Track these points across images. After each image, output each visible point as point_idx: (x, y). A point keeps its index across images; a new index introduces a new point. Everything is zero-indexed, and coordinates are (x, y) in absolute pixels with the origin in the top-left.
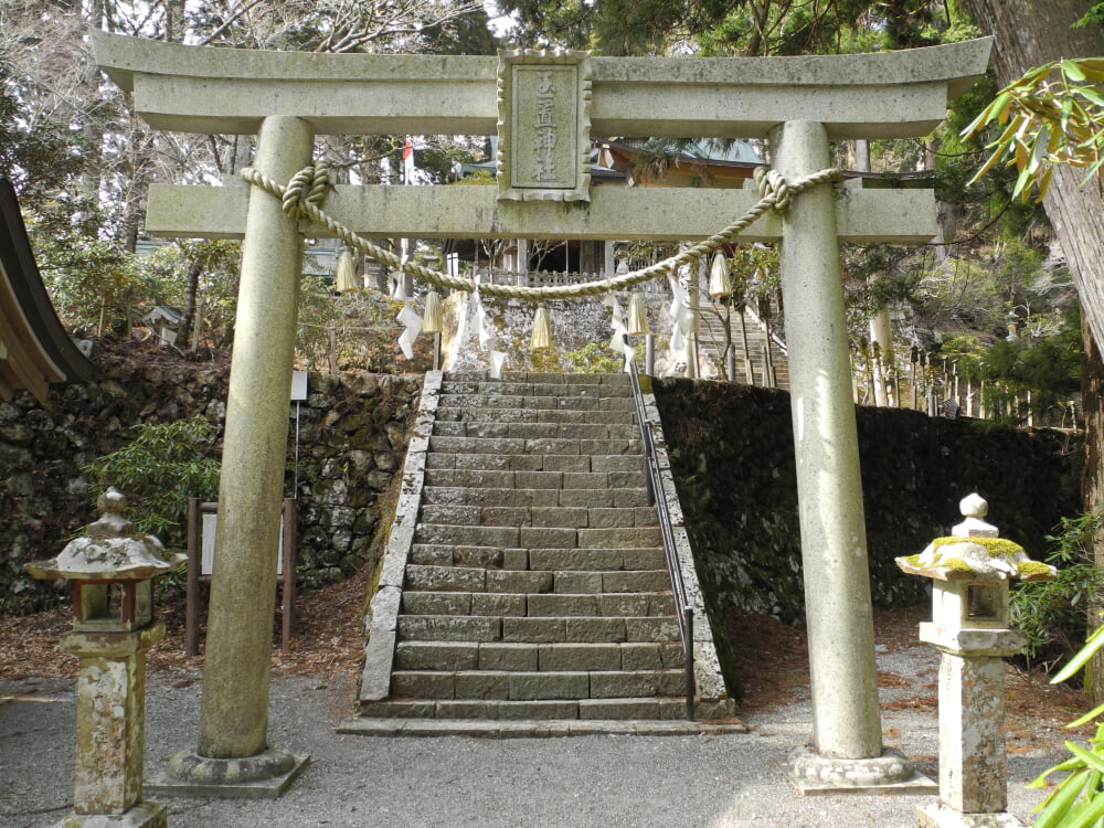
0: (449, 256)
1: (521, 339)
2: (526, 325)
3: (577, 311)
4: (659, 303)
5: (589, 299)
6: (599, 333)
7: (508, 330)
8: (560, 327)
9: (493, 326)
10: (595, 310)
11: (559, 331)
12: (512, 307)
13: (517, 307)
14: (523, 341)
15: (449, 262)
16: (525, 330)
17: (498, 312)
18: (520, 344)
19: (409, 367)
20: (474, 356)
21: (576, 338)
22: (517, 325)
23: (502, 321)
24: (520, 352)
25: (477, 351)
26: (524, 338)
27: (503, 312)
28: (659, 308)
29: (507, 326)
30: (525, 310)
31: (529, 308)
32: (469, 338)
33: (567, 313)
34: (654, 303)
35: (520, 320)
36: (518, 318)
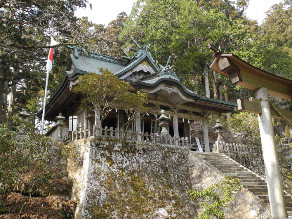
1: (123, 171)
2: (124, 163)
3: (150, 155)
4: (187, 152)
5: (156, 149)
6: (162, 168)
7: (115, 166)
8: (142, 164)
9: (106, 163)
10: (158, 155)
11: (142, 167)
12: (116, 151)
13: (118, 151)
14: (124, 173)
16: (124, 166)
17: (108, 154)
18: (123, 175)
19: (52, 190)
20: (97, 183)
21: (152, 171)
22: (119, 163)
23: (111, 160)
24: (124, 181)
25: (99, 180)
26: (124, 171)
27: (111, 154)
28: (187, 155)
29: (114, 163)
30: (123, 153)
31: (125, 152)
32: (93, 170)
33: (145, 156)
34: (185, 152)
35: (120, 159)
36: (119, 158)
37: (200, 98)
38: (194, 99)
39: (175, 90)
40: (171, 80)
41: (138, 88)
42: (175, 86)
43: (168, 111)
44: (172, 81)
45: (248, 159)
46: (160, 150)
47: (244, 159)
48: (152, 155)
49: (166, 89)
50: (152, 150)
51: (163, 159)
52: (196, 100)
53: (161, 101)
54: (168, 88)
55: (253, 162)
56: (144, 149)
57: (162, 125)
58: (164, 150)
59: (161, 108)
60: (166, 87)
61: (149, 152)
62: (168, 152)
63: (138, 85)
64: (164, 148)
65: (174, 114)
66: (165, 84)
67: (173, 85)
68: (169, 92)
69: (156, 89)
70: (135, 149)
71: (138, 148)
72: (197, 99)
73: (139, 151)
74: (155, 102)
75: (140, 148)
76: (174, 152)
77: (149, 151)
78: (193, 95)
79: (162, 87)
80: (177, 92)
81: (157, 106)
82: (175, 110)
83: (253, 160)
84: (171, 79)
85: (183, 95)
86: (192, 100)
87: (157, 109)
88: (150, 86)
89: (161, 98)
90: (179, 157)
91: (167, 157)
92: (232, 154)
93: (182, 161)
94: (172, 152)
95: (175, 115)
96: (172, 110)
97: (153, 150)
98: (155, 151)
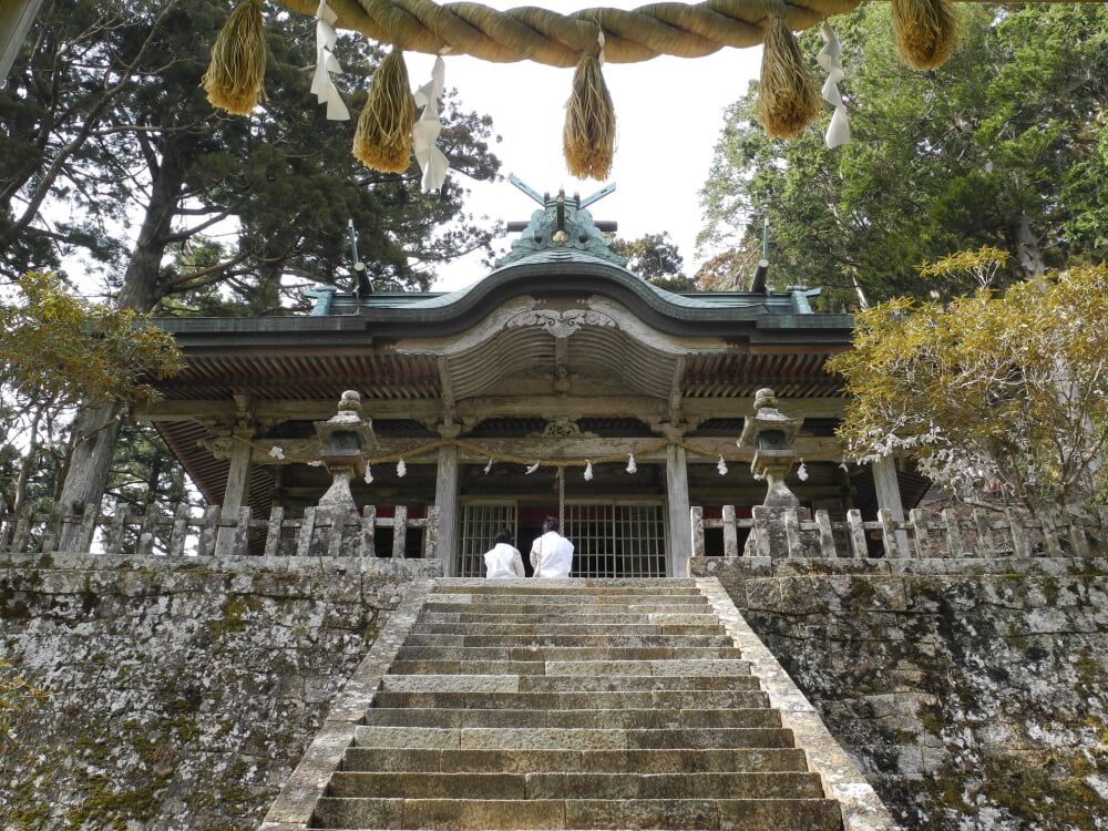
3: (120, 621)
5: (170, 584)
10: (179, 619)
21: (72, 711)
33: (84, 628)
37: (761, 325)
38: (728, 340)
39: (603, 313)
40: (558, 271)
41: (369, 341)
42: (598, 294)
43: (625, 440)
44: (569, 271)
45: (981, 604)
46: (200, 590)
47: (933, 606)
48: (136, 621)
49: (541, 321)
50: (140, 597)
51: (203, 640)
52: (744, 341)
53: (585, 397)
54: (554, 314)
55: (1034, 618)
56: (94, 590)
58: (228, 585)
59: (582, 431)
60: (540, 312)
61: (117, 606)
62: (254, 600)
63: (363, 328)
64: (233, 576)
65: (665, 447)
66: (536, 296)
67: (587, 295)
68: (561, 332)
70: (35, 597)
71: (49, 590)
72: (742, 333)
73: (55, 604)
74: (545, 408)
75: (67, 589)
76: (302, 597)
77: (123, 599)
78: (709, 317)
79: (519, 315)
80: (612, 324)
81: (560, 423)
82: (667, 428)
83: (1029, 608)
84: (560, 262)
85: (653, 331)
86: (716, 348)
87: (558, 440)
88: (431, 318)
89: (588, 381)
90: (329, 625)
91: (237, 625)
92: (812, 576)
93: (341, 647)
94: (280, 600)
95: (671, 450)
96: (655, 428)
97: (156, 592)
98: (163, 601)
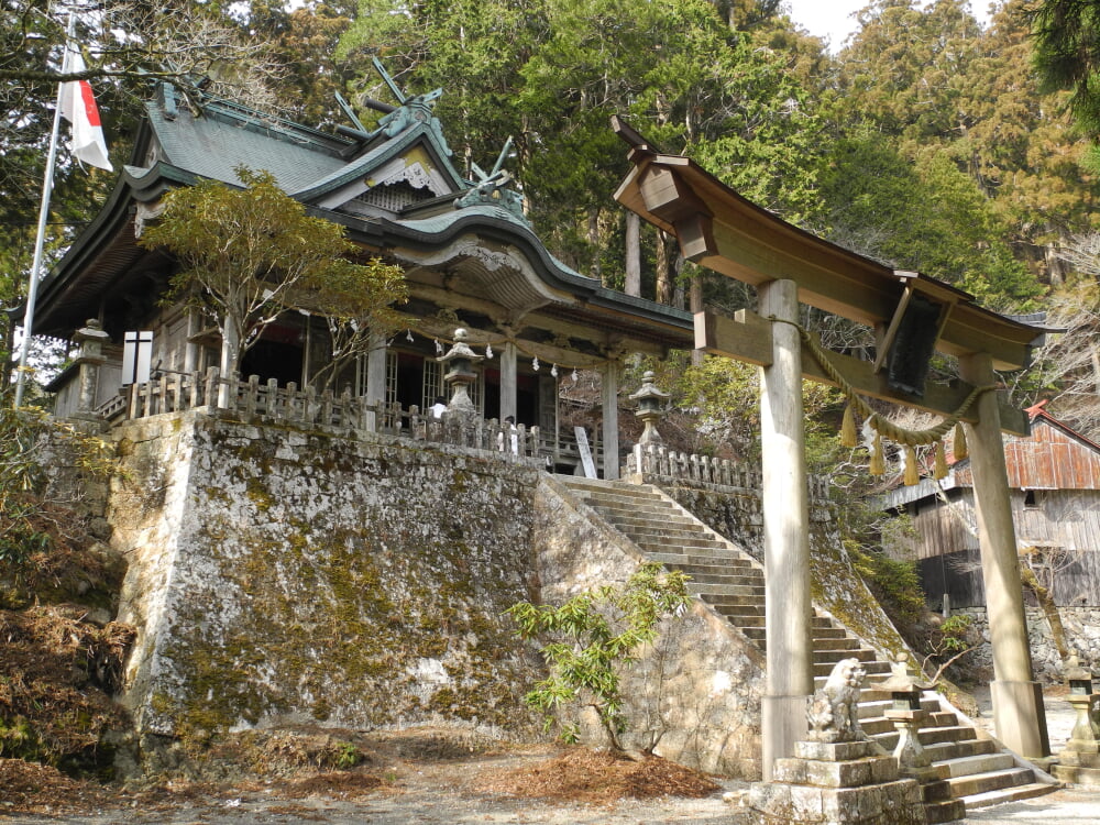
0: (130, 335)
1: (304, 533)
2: (312, 503)
3: (403, 479)
4: (534, 475)
5: (424, 459)
6: (443, 526)
7: (278, 512)
8: (375, 509)
9: (247, 501)
10: (433, 481)
11: (373, 518)
12: (283, 462)
13: (292, 463)
14: (308, 538)
15: (129, 349)
16: (310, 514)
17: (256, 472)
18: (305, 545)
19: (49, 588)
20: (212, 568)
21: (405, 534)
22: (294, 502)
23: (265, 490)
24: (306, 564)
25: (217, 557)
26: (310, 532)
27: (266, 472)
28: (534, 484)
29: (274, 502)
30: (308, 470)
31: (316, 466)
32: (197, 525)
33: (386, 482)
34: (527, 474)
35: (298, 491)
36: (296, 486)
37: (597, 294)
38: (576, 297)
39: (514, 259)
40: (500, 225)
41: (381, 244)
42: (515, 246)
43: (484, 332)
44: (506, 227)
45: (738, 509)
46: (440, 465)
47: (723, 508)
48: (411, 480)
49: (481, 255)
50: (410, 465)
51: (449, 496)
52: (584, 300)
53: (463, 295)
54: (487, 251)
55: (753, 517)
56: (385, 458)
57: (454, 381)
58: (454, 464)
59: (460, 319)
60: (481, 249)
61: (399, 470)
62: (466, 473)
63: (381, 234)
64: (455, 458)
65: (505, 342)
66: (480, 236)
67: (508, 244)
68: (491, 266)
69: (444, 252)
70: (355, 459)
71: (361, 455)
72: (586, 295)
73: (365, 465)
74: (439, 297)
75: (370, 456)
76: (489, 475)
77: (402, 466)
78: (573, 281)
79: (467, 247)
80: (518, 268)
81: (447, 311)
82: (508, 330)
83: (751, 513)
84: (501, 219)
85: (539, 280)
86: (568, 300)
87: (447, 323)
88: (425, 239)
89: (463, 283)
90: (504, 492)
91: (462, 488)
92: (686, 489)
93: (512, 506)
94: (480, 475)
95: (508, 345)
96: (500, 327)
97: (417, 464)
98: (422, 469)
